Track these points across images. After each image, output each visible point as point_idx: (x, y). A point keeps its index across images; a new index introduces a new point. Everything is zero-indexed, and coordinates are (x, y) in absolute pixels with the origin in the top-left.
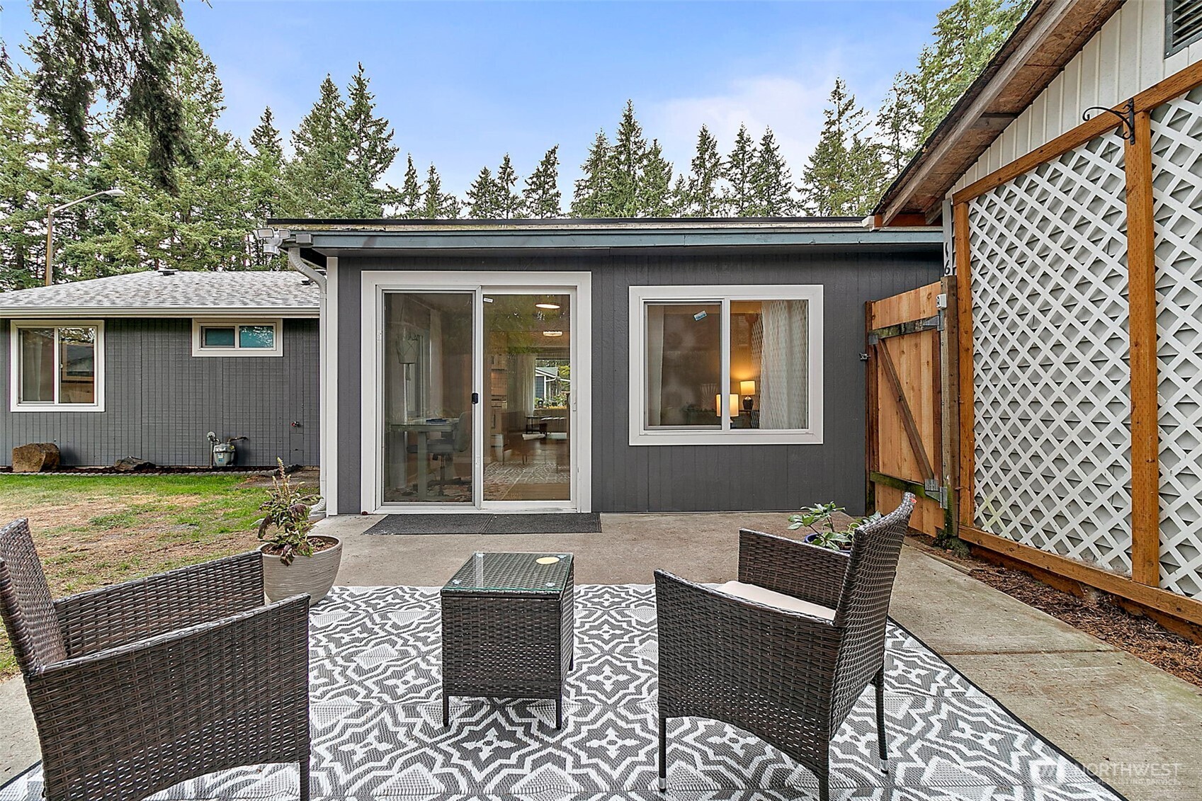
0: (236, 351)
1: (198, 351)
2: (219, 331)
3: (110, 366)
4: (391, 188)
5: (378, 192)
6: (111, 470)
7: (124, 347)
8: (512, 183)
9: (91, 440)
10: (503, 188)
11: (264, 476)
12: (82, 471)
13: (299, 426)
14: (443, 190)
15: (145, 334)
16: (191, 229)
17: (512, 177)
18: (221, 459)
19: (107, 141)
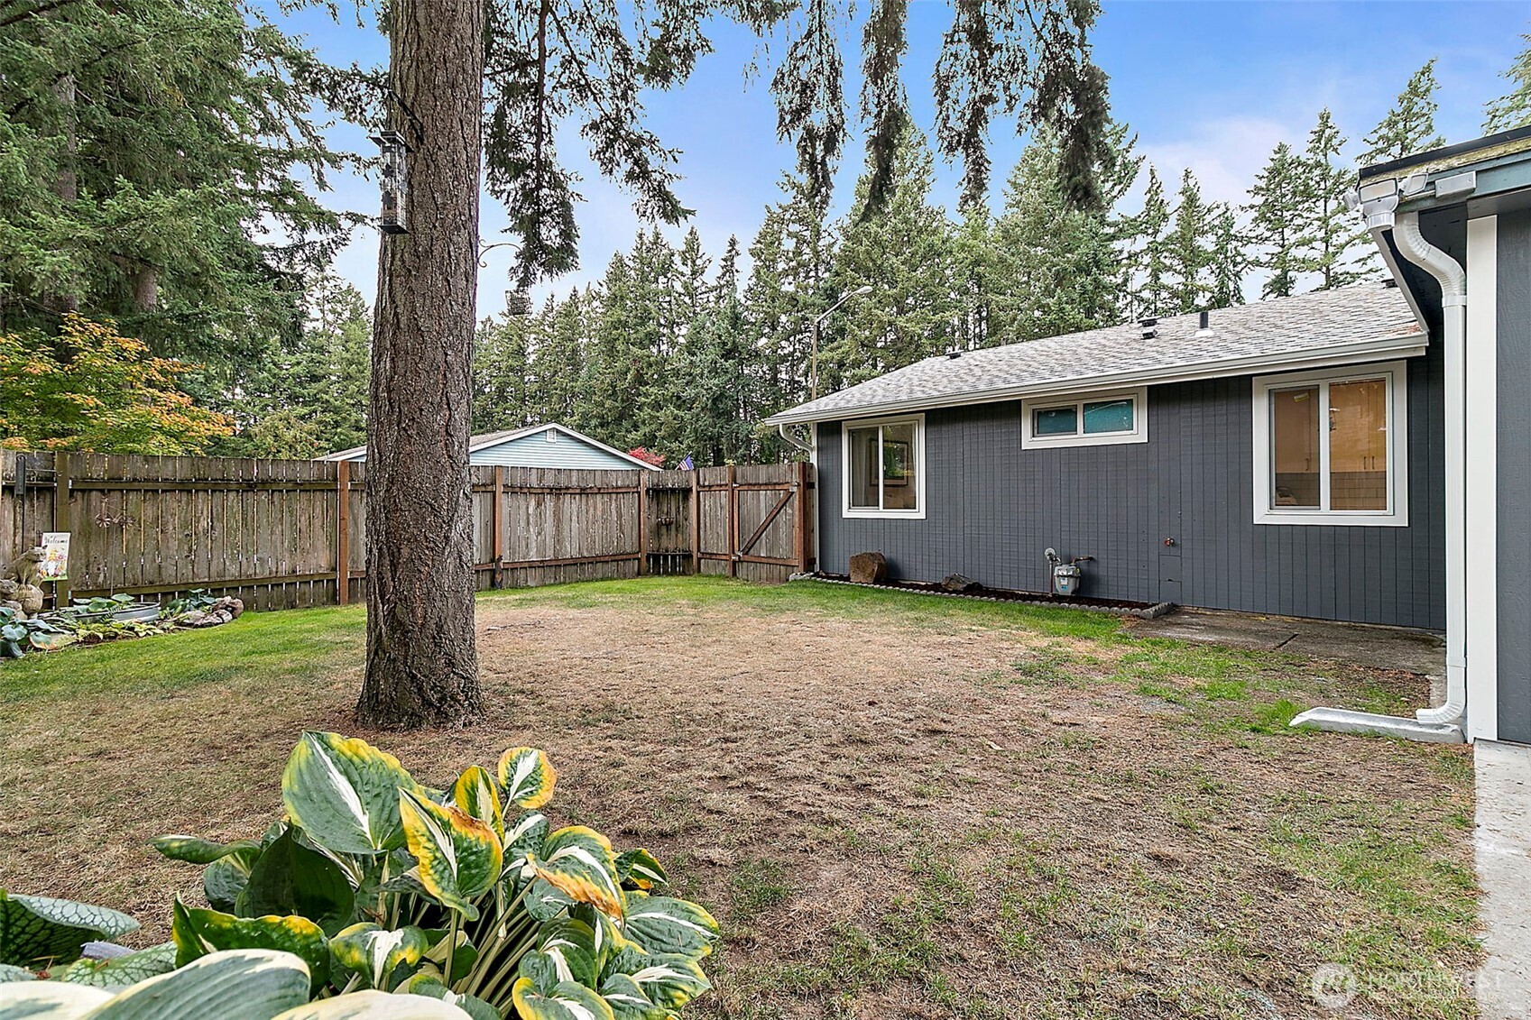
0: (1080, 439)
1: (1029, 441)
2: (1056, 414)
3: (931, 465)
4: (1126, 217)
5: (1115, 224)
6: (936, 587)
7: (945, 443)
8: (1335, 150)
9: (913, 552)
10: (1318, 164)
11: (1138, 616)
12: (904, 586)
13: (1173, 544)
14: (1205, 200)
15: (966, 425)
16: (907, 321)
17: (1335, 142)
18: (1065, 586)
19: (836, 250)
